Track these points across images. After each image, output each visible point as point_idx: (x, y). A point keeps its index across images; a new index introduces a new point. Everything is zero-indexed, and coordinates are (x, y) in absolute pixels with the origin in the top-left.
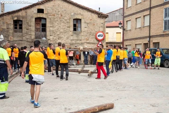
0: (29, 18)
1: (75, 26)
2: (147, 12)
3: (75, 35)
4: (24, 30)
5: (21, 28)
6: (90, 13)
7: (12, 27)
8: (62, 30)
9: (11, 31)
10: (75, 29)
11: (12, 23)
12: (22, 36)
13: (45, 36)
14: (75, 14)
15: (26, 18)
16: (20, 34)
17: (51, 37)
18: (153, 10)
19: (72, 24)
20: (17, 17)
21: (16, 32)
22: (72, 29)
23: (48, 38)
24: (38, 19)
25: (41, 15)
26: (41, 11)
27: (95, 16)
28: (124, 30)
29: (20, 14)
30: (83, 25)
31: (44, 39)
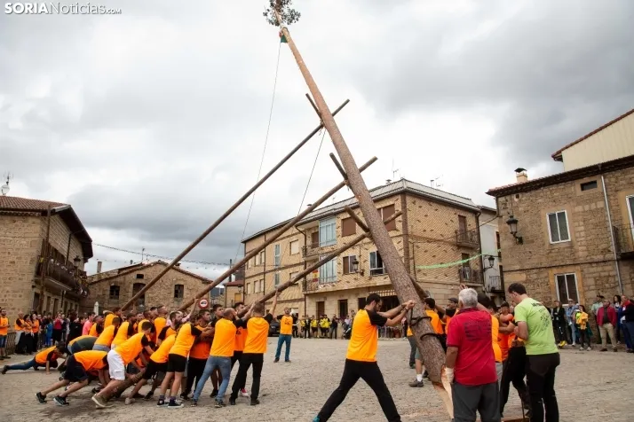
0: (127, 284)
1: (176, 292)
2: (262, 277)
3: (176, 302)
4: (121, 297)
5: (118, 294)
6: (193, 279)
7: (108, 293)
8: (161, 297)
9: (107, 298)
10: (176, 296)
11: (109, 289)
12: (118, 303)
13: (143, 303)
14: (177, 279)
15: (124, 284)
16: (116, 301)
17: (150, 304)
18: (267, 275)
19: (173, 290)
20: (115, 282)
21: (111, 298)
22: (173, 295)
23: (146, 304)
24: (137, 286)
25: (140, 281)
26: (140, 276)
27: (199, 282)
28: (244, 293)
29: (119, 279)
30: (185, 291)
31: (141, 306)
